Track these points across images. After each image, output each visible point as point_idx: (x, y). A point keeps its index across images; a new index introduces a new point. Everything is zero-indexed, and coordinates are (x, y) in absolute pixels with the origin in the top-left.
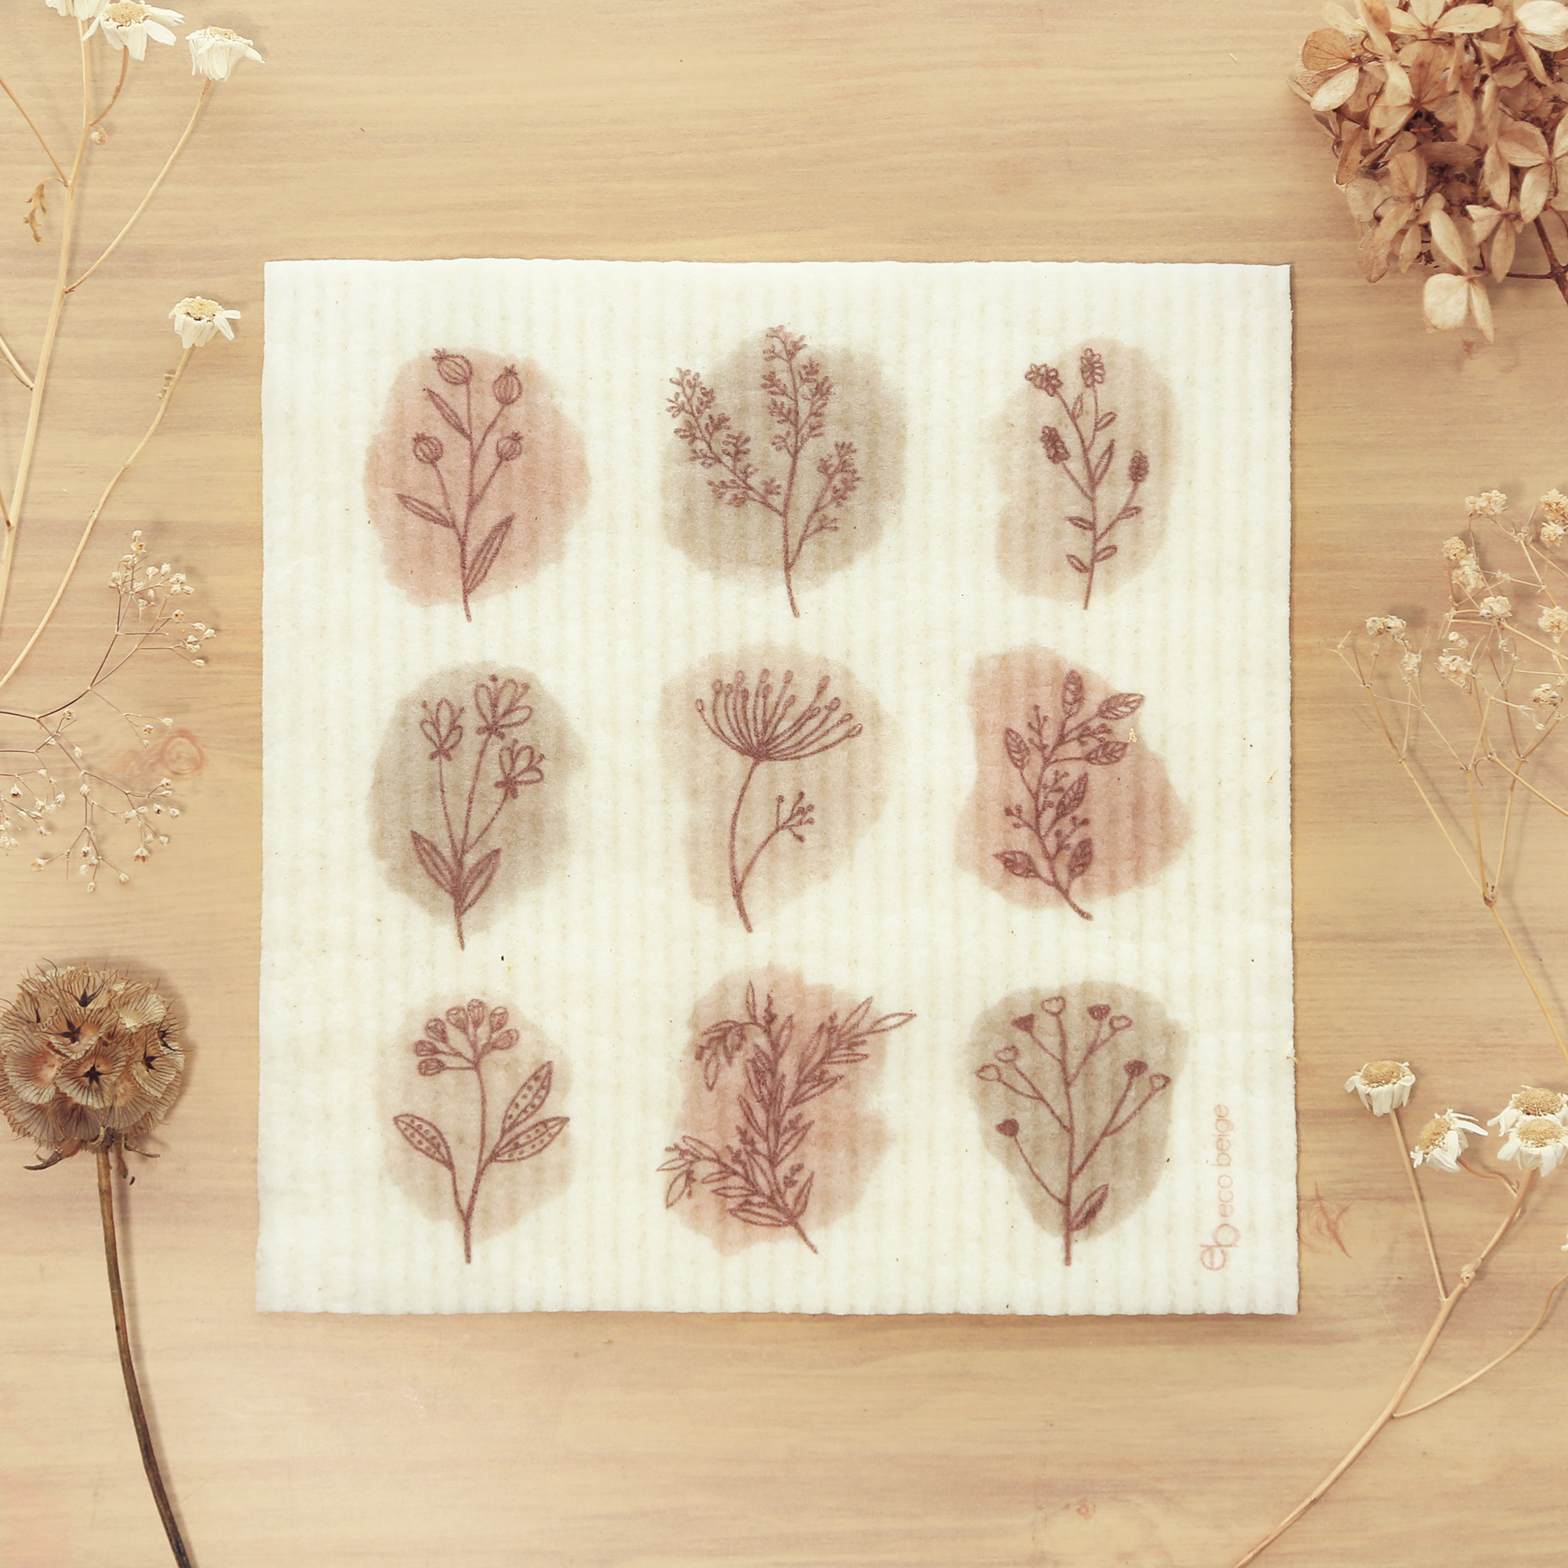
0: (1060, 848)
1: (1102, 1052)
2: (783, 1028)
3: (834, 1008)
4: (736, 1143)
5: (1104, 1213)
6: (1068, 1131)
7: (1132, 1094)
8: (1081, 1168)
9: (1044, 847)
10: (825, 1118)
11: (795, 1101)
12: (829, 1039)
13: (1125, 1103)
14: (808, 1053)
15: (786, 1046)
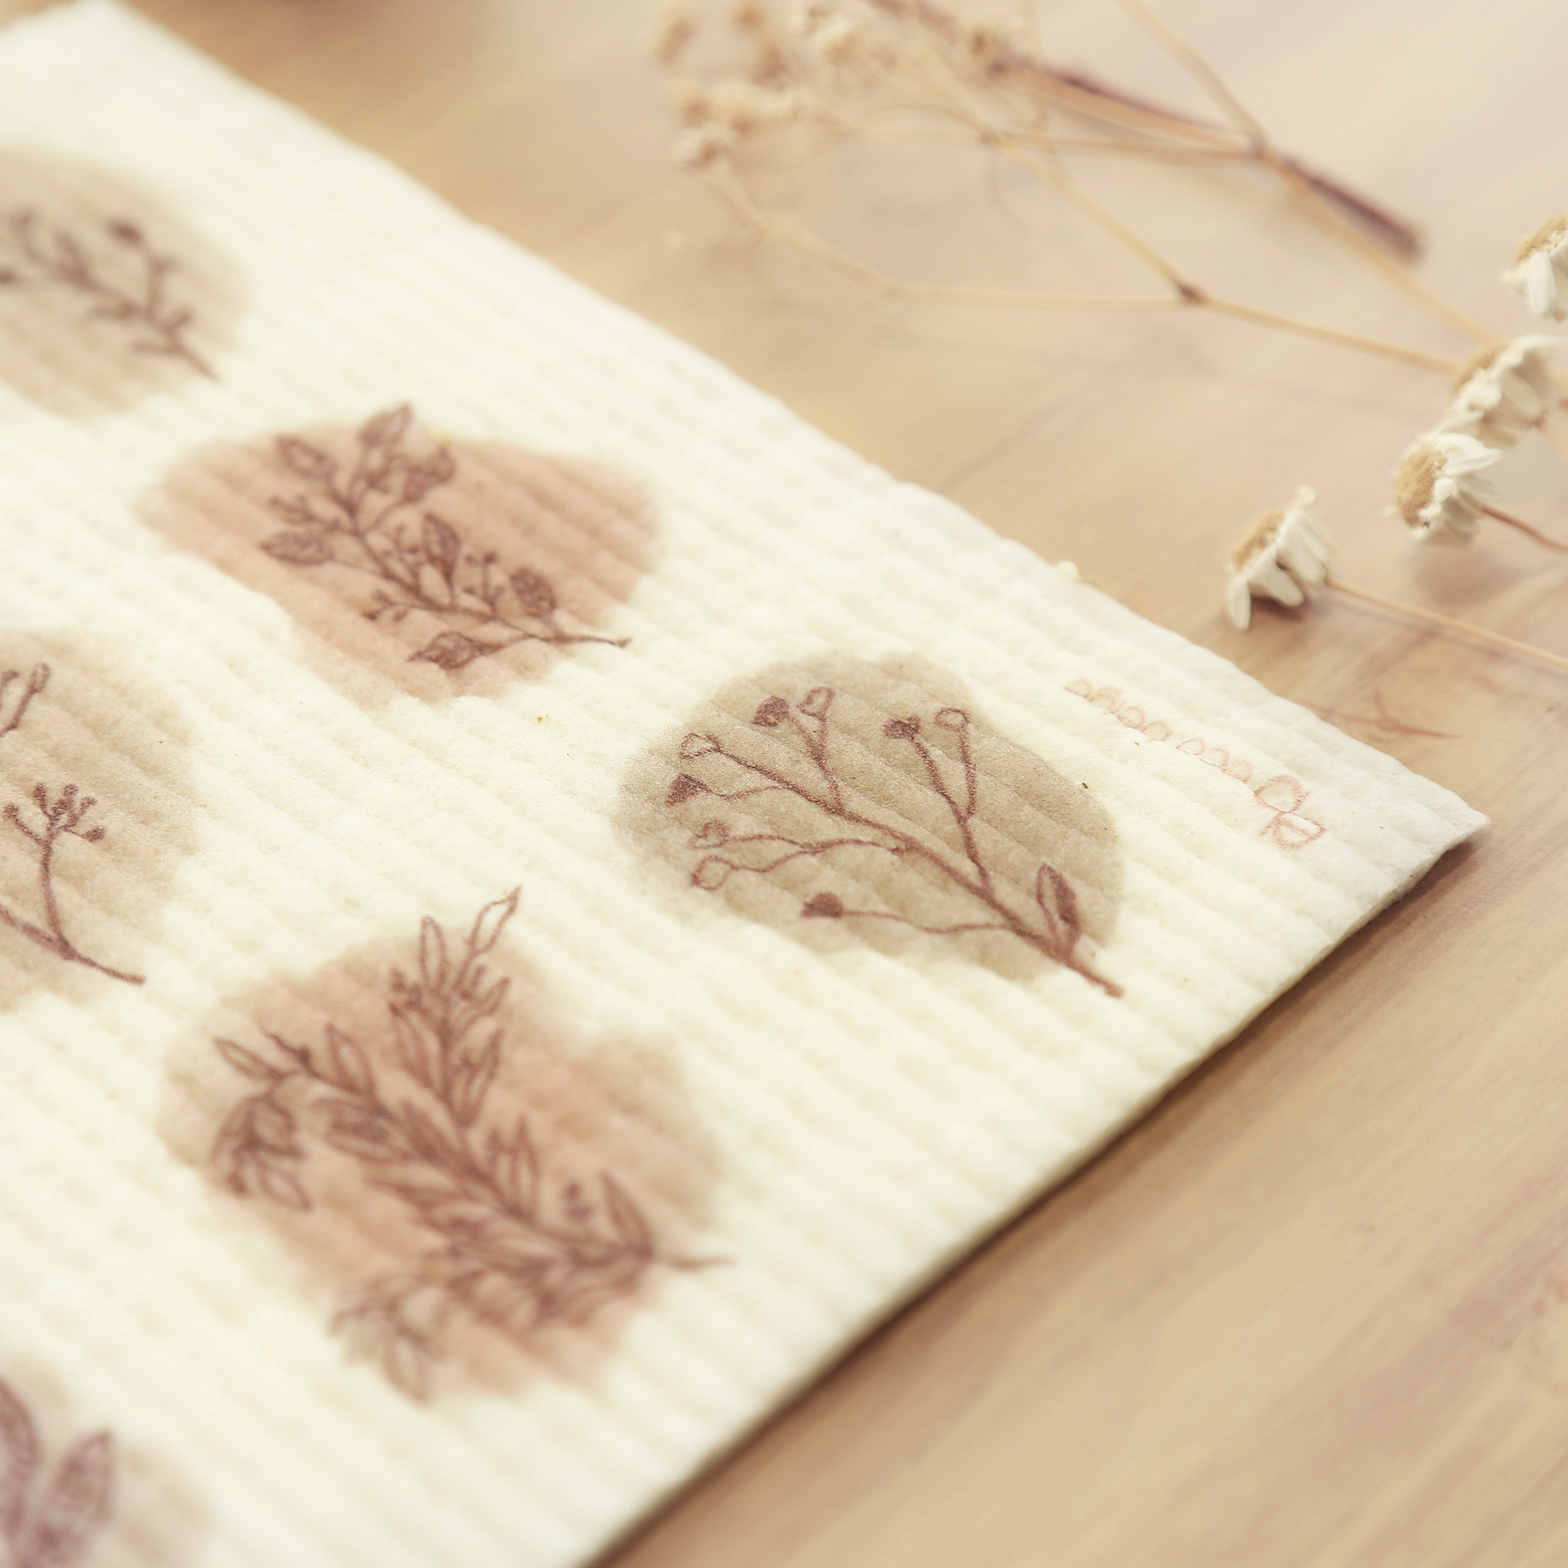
0: (491, 601)
1: (835, 742)
2: (334, 1052)
3: (384, 970)
4: (434, 1240)
5: (1085, 897)
6: (909, 849)
7: (936, 754)
8: (983, 873)
9: (468, 612)
10: (538, 1101)
11: (465, 1118)
12: (425, 1013)
13: (942, 769)
14: (412, 1052)
15: (366, 1065)
